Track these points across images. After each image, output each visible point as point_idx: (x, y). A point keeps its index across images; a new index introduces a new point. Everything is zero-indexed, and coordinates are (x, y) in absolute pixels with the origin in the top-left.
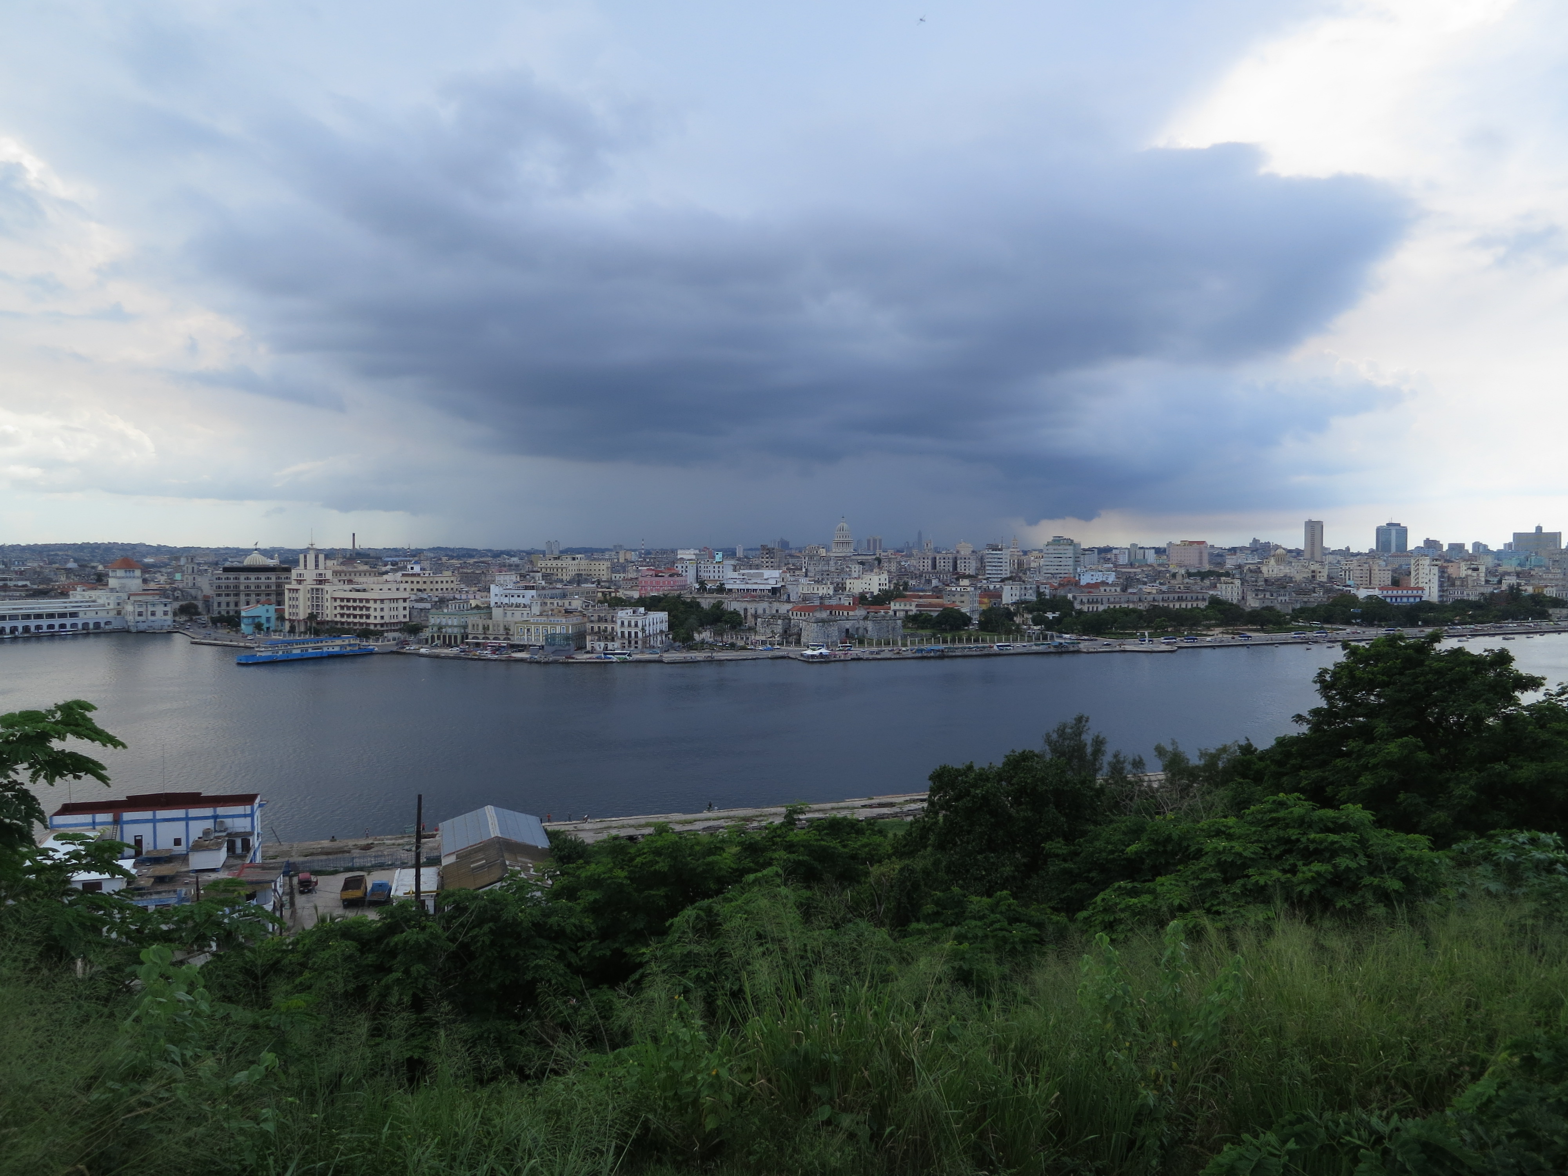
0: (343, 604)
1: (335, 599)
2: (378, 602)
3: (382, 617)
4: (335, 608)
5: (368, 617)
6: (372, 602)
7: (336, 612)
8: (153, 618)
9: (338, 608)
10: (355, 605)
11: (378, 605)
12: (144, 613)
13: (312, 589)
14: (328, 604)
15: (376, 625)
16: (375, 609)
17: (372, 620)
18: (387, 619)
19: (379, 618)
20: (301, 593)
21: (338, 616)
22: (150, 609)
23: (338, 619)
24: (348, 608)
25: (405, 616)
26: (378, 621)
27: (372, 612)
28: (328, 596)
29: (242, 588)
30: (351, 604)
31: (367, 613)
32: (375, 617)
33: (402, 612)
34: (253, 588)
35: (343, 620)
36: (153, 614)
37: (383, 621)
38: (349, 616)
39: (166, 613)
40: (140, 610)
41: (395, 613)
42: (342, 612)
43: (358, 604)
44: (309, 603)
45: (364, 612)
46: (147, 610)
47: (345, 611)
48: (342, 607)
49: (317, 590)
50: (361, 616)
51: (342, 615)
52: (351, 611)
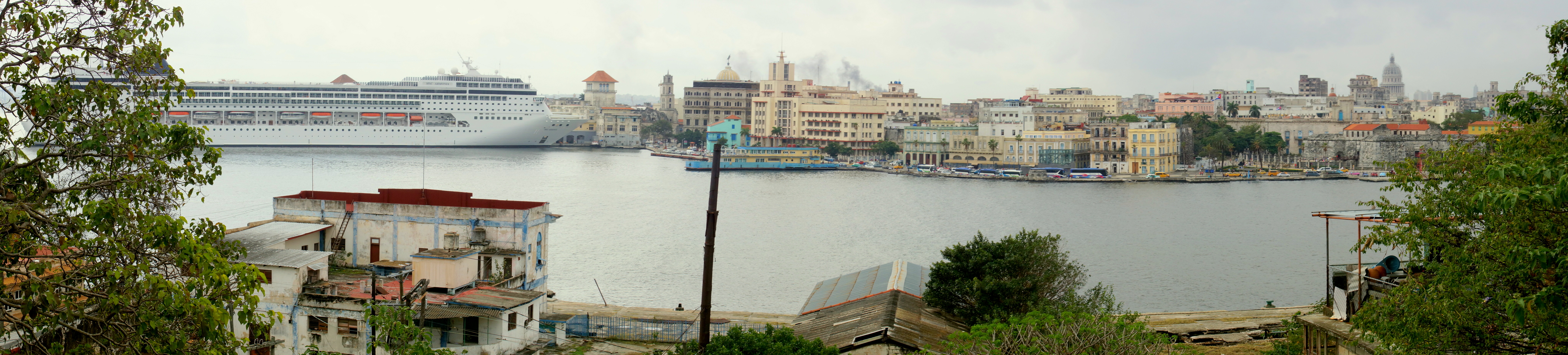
0: (811, 119)
1: (803, 113)
2: (850, 116)
3: (853, 134)
4: (803, 123)
5: (838, 133)
6: (842, 116)
7: (803, 128)
8: (623, 133)
9: (806, 123)
10: (824, 119)
11: (849, 120)
12: (614, 127)
13: (780, 102)
14: (796, 119)
15: (846, 143)
16: (846, 124)
17: (842, 138)
18: (859, 138)
19: (849, 135)
20: (768, 106)
21: (806, 133)
22: (619, 123)
23: (806, 136)
24: (817, 123)
25: (879, 135)
26: (849, 138)
27: (842, 128)
28: (796, 110)
29: (712, 104)
30: (819, 119)
31: (837, 129)
32: (846, 134)
33: (875, 130)
34: (722, 105)
35: (811, 137)
36: (622, 129)
37: (853, 139)
38: (817, 132)
39: (634, 129)
40: (611, 123)
41: (868, 130)
42: (810, 128)
43: (827, 118)
44: (776, 118)
45: (834, 128)
46: (616, 125)
47: (814, 127)
48: (810, 123)
49: (785, 102)
50: (830, 133)
51: (810, 132)
52: (820, 128)
